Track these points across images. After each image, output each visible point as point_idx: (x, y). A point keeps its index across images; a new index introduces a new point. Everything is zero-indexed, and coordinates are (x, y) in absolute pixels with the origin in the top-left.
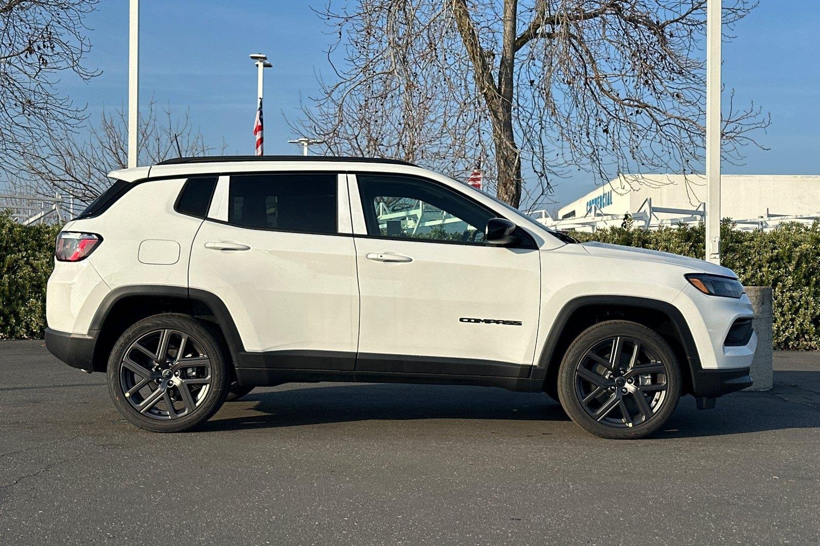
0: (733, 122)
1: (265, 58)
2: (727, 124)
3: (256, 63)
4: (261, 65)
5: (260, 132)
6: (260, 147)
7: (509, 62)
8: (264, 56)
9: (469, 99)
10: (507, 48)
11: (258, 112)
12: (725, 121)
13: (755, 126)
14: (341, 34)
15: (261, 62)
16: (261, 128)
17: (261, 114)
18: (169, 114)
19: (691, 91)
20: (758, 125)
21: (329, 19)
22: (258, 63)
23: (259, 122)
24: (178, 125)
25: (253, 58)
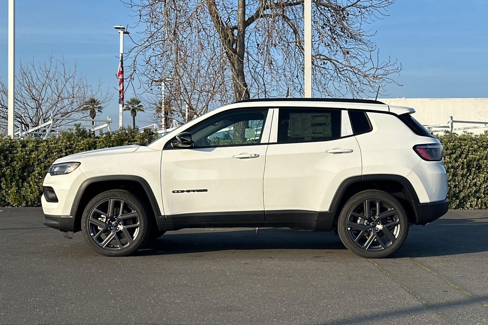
0: (379, 69)
1: (124, 28)
2: (376, 70)
3: (119, 32)
4: (122, 32)
5: (122, 75)
6: (121, 85)
7: (241, 32)
8: (123, 27)
9: (215, 56)
10: (240, 24)
11: (120, 63)
12: (375, 68)
13: (393, 71)
14: (140, 16)
15: (122, 30)
16: (122, 73)
17: (122, 63)
18: (63, 64)
19: (355, 50)
20: (395, 71)
21: (132, 7)
22: (120, 31)
23: (121, 68)
24: (69, 71)
25: (116, 28)
